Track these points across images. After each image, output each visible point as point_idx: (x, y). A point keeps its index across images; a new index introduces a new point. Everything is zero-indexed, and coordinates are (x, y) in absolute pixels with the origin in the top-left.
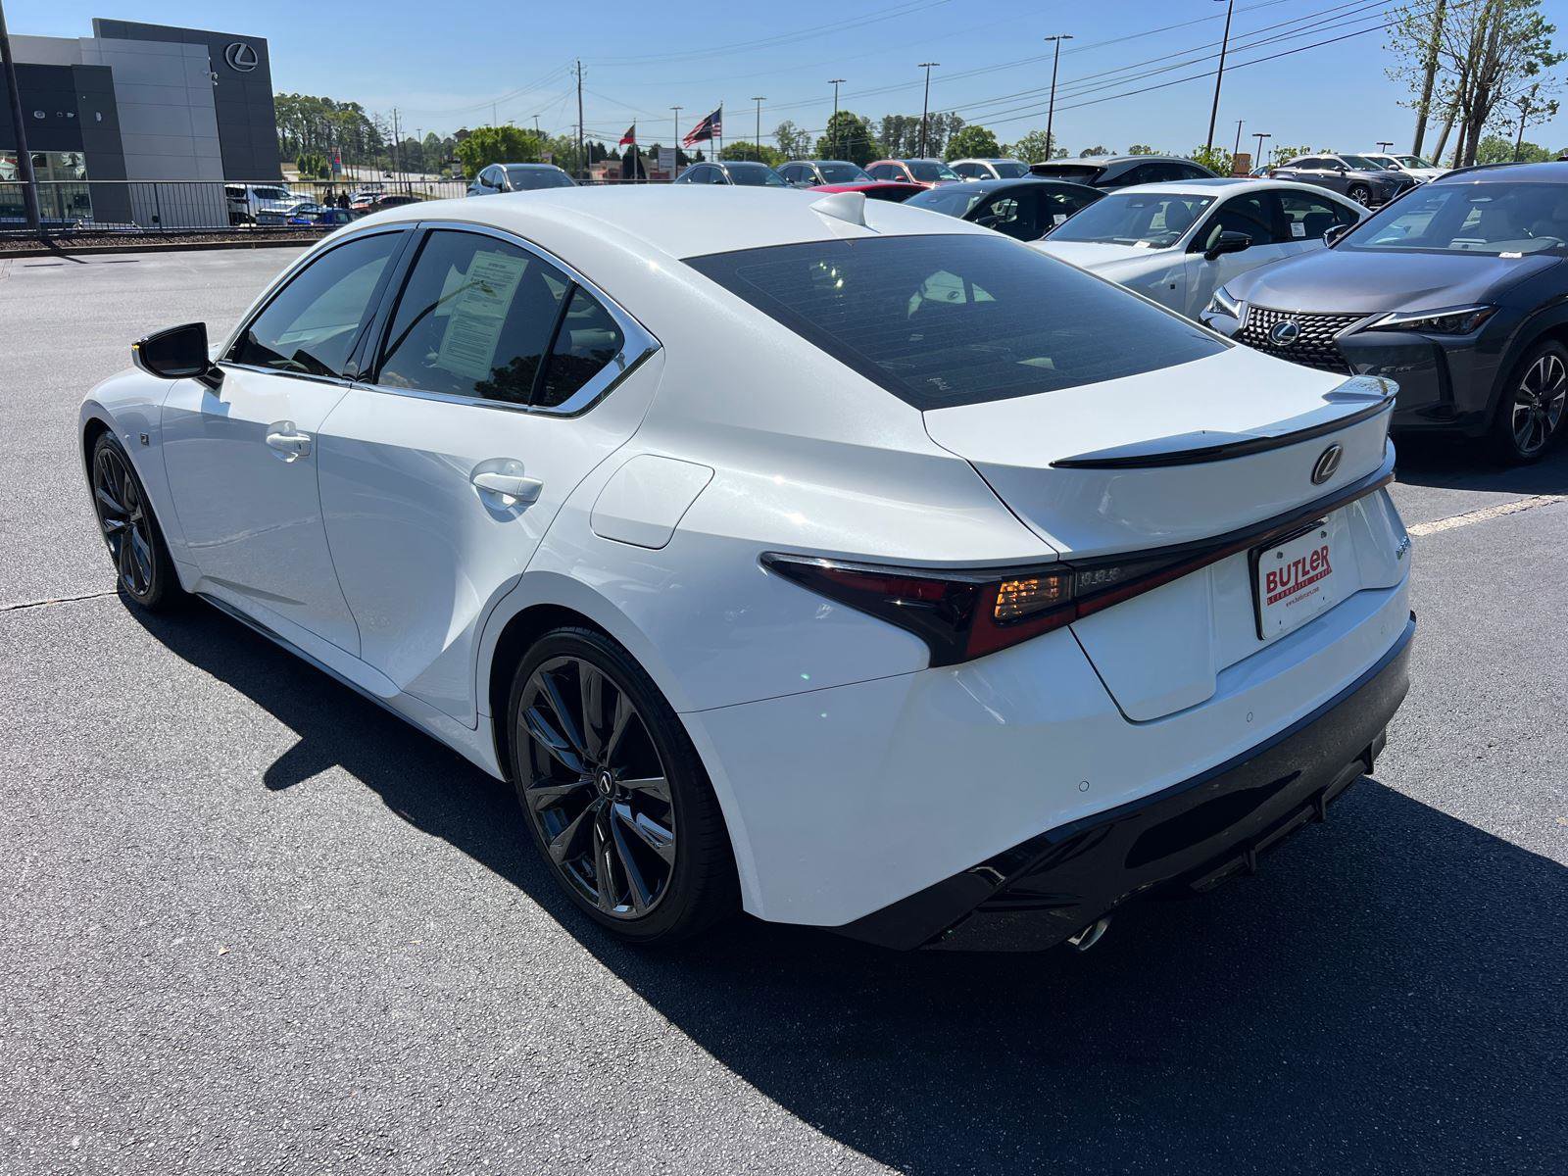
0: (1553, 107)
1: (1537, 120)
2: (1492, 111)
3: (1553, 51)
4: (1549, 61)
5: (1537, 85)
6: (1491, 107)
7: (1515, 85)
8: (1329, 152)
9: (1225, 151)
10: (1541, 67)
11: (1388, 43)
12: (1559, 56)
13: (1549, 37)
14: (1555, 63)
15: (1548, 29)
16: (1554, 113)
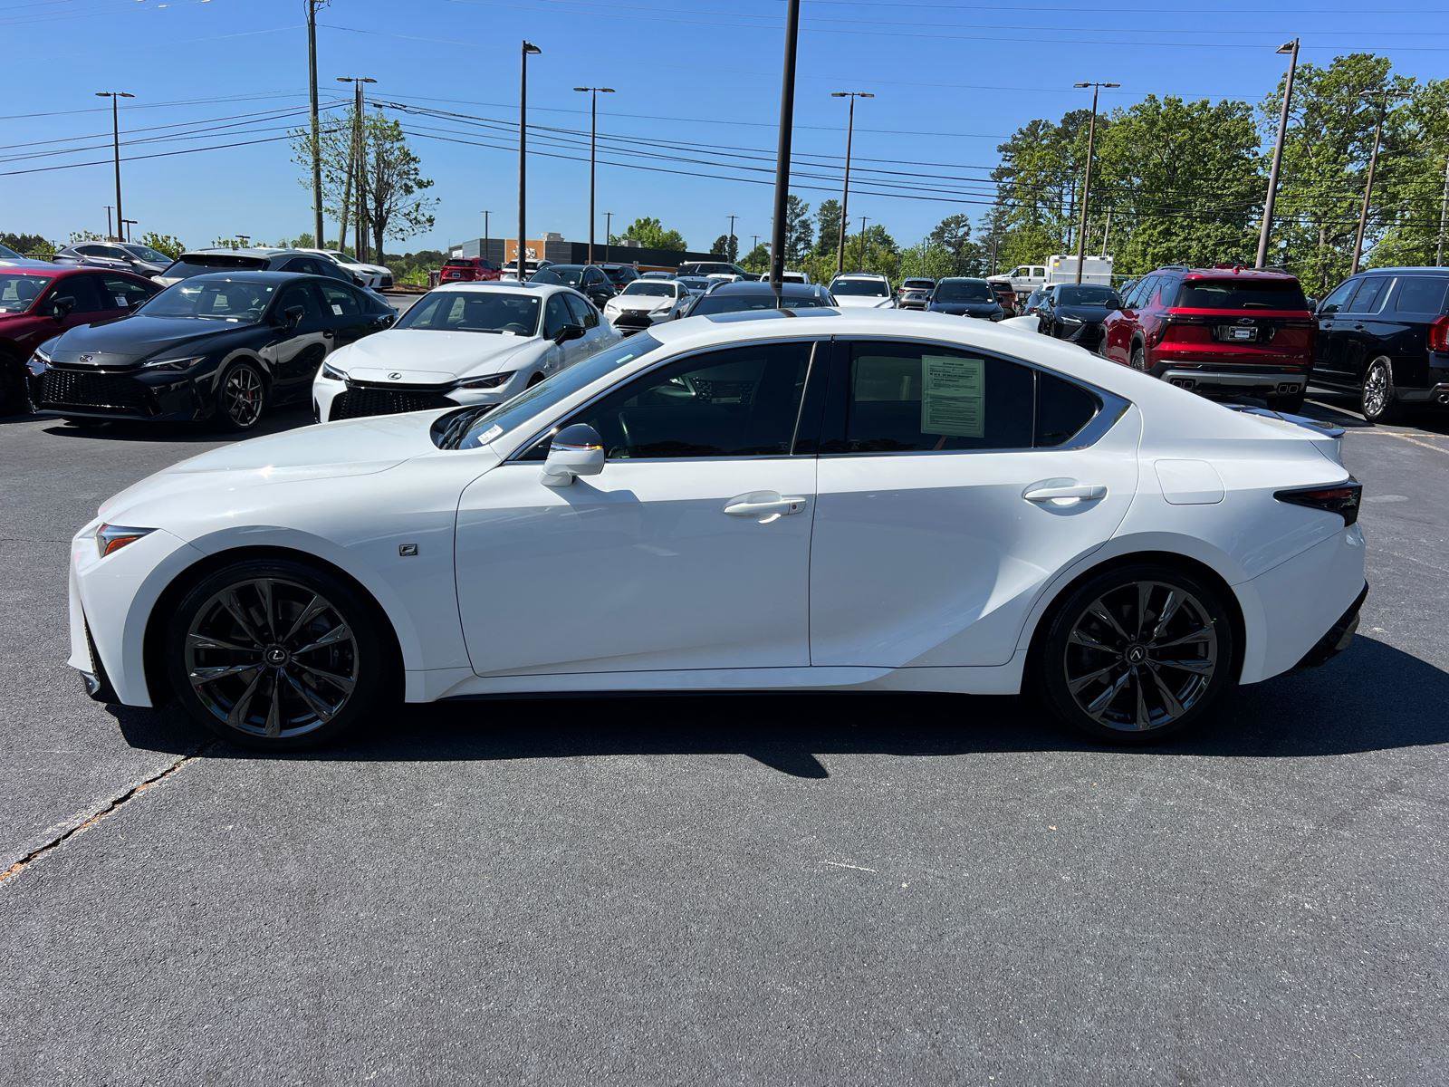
0: (431, 221)
1: (421, 230)
2: (389, 220)
3: (423, 177)
4: (421, 185)
5: (419, 204)
6: (387, 217)
7: (400, 203)
8: (264, 246)
9: (175, 238)
10: (415, 188)
11: (295, 159)
12: (428, 182)
13: (417, 166)
14: (426, 187)
15: (414, 159)
16: (432, 225)
